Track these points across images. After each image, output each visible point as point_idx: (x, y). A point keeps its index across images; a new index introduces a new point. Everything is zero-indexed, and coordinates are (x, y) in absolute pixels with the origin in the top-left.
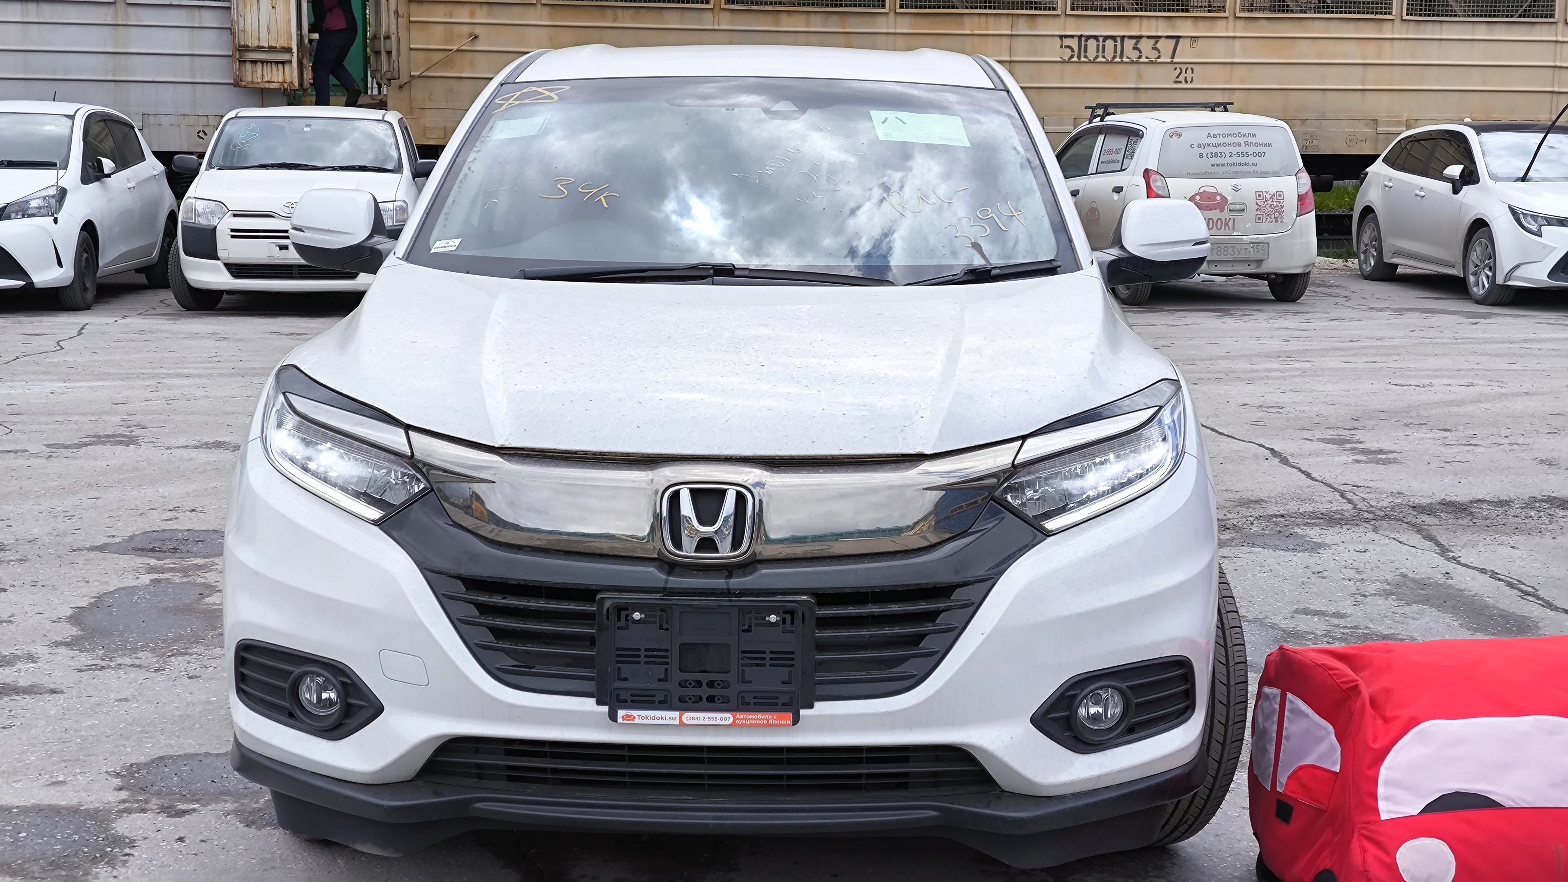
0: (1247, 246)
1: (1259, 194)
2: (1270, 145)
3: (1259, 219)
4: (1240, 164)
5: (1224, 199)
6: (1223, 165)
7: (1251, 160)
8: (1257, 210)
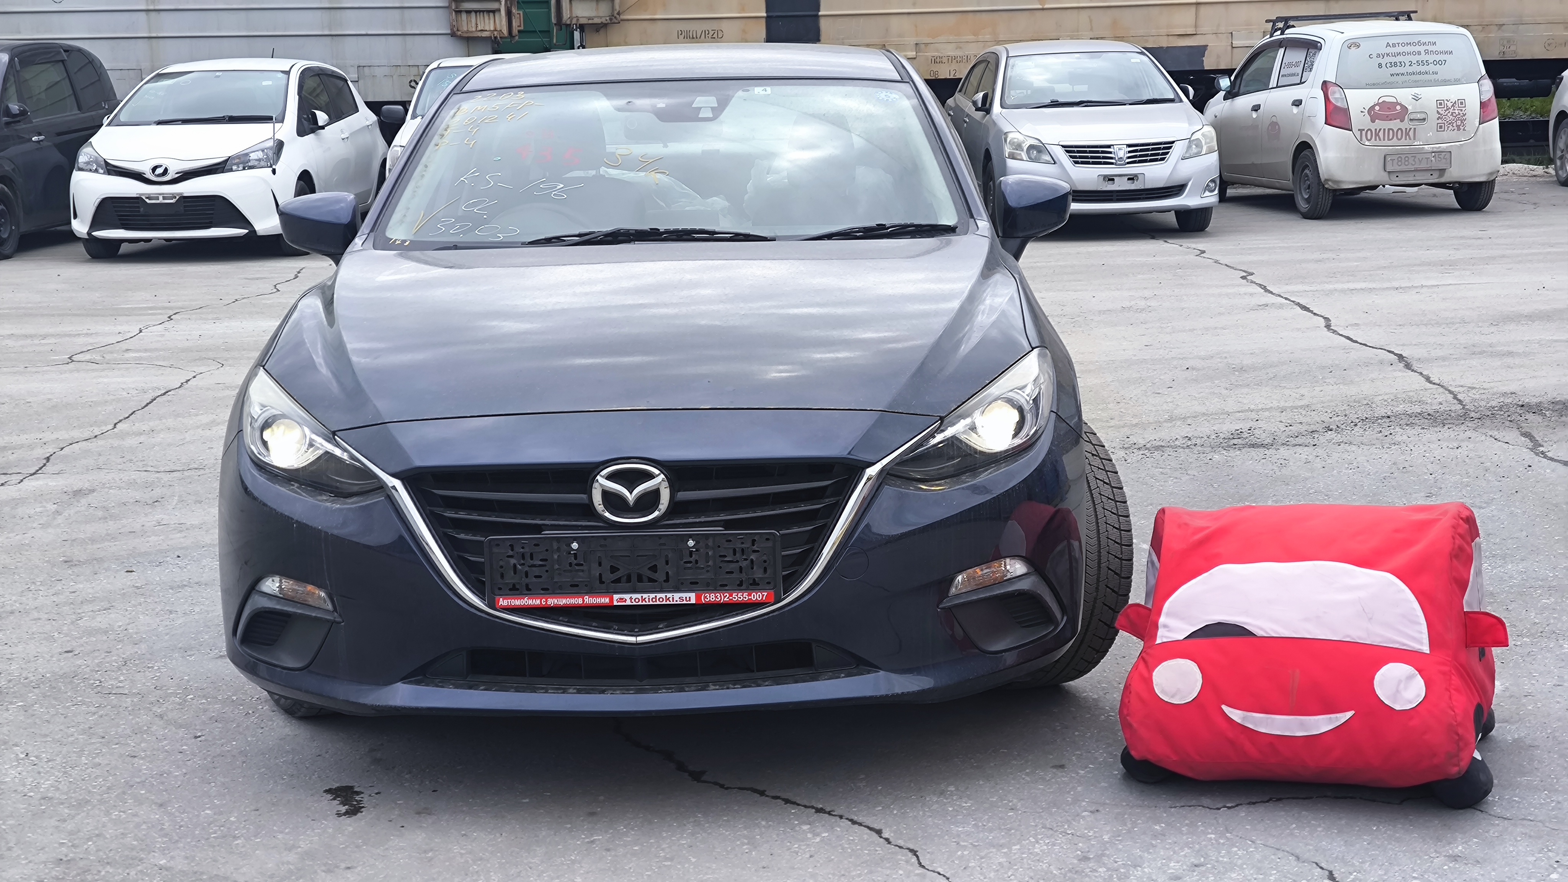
0: (1428, 156)
1: (1440, 103)
2: (1451, 53)
3: (1440, 127)
4: (1420, 73)
5: (1404, 109)
6: (1403, 74)
7: (1431, 68)
8: (1438, 119)
